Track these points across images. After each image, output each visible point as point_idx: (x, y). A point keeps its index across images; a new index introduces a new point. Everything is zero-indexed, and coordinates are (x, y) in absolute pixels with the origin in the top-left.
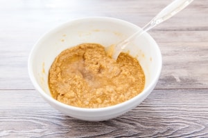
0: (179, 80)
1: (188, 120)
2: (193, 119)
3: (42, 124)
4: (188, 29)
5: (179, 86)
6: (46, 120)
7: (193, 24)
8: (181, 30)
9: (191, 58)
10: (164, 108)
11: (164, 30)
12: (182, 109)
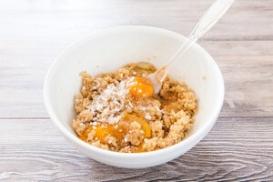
0: (233, 106)
1: (245, 159)
2: (251, 157)
3: (53, 163)
4: (245, 39)
5: (233, 114)
6: (58, 158)
7: (252, 32)
8: (236, 40)
9: (249, 76)
10: (214, 143)
11: (213, 40)
12: (237, 144)
